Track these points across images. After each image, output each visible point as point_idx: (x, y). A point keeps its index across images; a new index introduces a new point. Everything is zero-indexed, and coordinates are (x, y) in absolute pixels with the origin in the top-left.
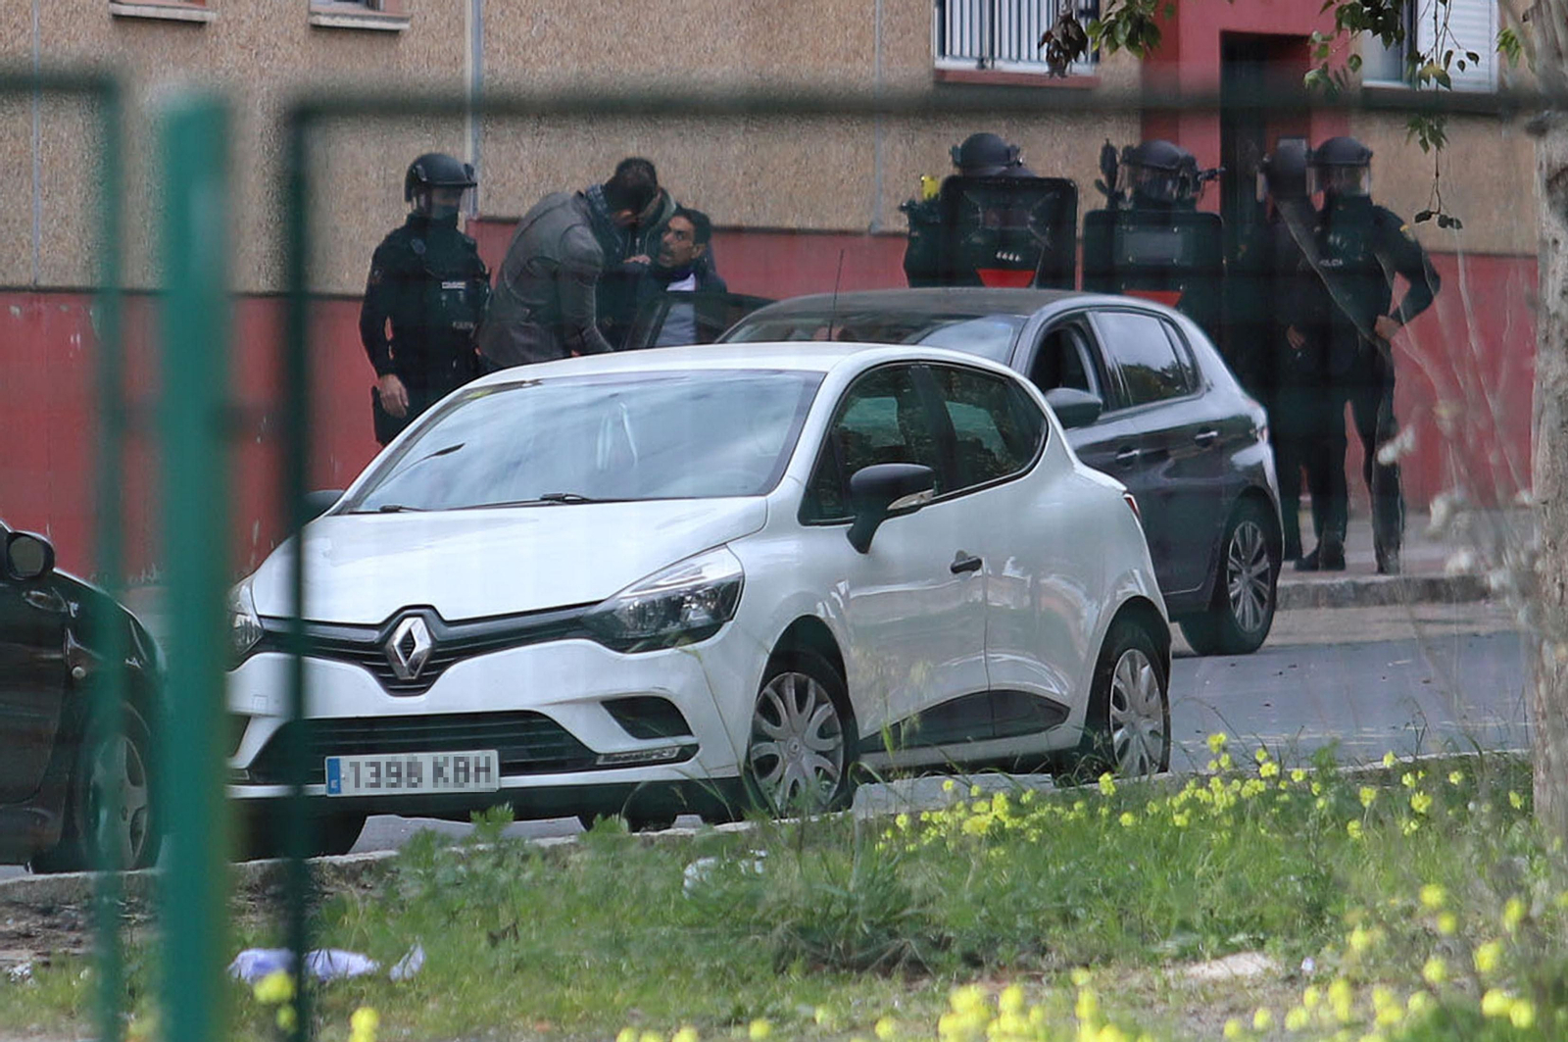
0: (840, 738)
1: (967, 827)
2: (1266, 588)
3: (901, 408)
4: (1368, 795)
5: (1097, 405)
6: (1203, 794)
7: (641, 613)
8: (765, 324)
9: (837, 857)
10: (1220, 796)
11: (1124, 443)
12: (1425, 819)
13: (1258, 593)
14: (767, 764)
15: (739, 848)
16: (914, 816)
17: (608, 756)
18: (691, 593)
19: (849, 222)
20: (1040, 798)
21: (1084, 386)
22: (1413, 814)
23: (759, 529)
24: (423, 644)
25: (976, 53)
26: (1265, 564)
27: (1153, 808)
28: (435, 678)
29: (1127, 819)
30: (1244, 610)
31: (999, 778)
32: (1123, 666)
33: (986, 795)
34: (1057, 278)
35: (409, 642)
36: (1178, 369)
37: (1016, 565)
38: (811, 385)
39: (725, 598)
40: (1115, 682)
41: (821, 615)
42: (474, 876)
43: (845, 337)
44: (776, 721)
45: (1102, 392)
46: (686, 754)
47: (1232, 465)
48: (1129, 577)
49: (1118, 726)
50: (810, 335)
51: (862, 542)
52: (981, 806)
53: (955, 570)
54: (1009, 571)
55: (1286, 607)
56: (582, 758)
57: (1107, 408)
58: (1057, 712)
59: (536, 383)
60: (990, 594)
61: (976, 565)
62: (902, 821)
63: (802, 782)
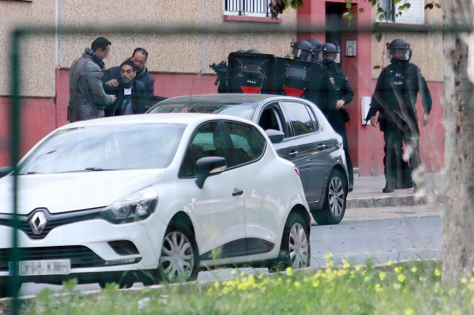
0: (192, 255)
1: (240, 287)
2: (342, 201)
3: (214, 137)
4: (382, 275)
5: (282, 135)
6: (324, 275)
7: (121, 210)
8: (163, 107)
9: (193, 297)
10: (330, 275)
11: (292, 149)
12: (403, 284)
13: (339, 202)
14: (166, 264)
15: (157, 294)
16: (221, 282)
17: (110, 261)
18: (140, 203)
19: (193, 70)
20: (265, 276)
21: (277, 128)
22: (398, 282)
23: (164, 180)
24: (43, 222)
25: (238, 9)
26: (342, 192)
27: (306, 280)
28: (46, 234)
29: (297, 284)
30: (334, 209)
31: (250, 269)
32: (294, 229)
33: (246, 276)
34: (268, 90)
35: (38, 221)
36: (311, 122)
37: (256, 193)
38: (182, 128)
39: (152, 205)
40: (291, 235)
41: (185, 211)
42: (63, 305)
43: (192, 111)
44: (169, 248)
45: (284, 130)
46: (137, 261)
47: (330, 157)
48: (296, 197)
49: (292, 251)
50: (180, 110)
51: (200, 185)
52: (244, 280)
53: (234, 195)
54: (253, 195)
55: (349, 207)
56: (100, 262)
57: (286, 136)
58: (270, 246)
59: (83, 128)
60: (246, 204)
61: (241, 193)
62: (217, 285)
63: (179, 272)
